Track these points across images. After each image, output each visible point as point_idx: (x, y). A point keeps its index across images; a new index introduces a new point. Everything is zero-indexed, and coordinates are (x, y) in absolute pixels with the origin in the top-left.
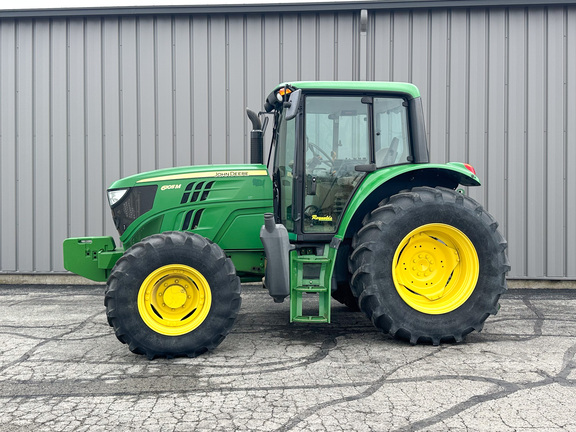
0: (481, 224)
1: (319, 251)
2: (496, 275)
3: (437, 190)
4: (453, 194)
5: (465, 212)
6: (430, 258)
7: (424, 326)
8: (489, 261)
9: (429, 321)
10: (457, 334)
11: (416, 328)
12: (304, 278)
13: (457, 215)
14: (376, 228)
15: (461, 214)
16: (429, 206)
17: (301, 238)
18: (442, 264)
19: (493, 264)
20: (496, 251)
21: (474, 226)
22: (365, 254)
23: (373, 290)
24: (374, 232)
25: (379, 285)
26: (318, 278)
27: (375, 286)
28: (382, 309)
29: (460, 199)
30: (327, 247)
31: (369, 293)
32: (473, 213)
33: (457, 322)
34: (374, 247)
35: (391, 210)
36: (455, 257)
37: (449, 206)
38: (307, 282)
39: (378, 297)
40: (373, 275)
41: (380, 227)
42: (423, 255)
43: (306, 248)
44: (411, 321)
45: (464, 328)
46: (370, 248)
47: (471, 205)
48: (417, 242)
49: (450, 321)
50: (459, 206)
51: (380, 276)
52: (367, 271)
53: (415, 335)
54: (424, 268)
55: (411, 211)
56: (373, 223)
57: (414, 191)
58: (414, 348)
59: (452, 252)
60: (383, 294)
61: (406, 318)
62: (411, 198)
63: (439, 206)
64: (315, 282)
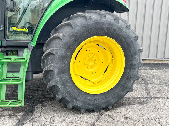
0: (129, 37)
1: (20, 53)
2: (135, 69)
3: (103, 12)
4: (113, 16)
5: (120, 29)
6: (95, 57)
7: (90, 102)
8: (131, 60)
9: (93, 98)
10: (109, 105)
11: (85, 104)
12: (8, 72)
13: (115, 31)
14: (58, 38)
15: (117, 30)
16: (97, 23)
17: (5, 44)
18: (102, 61)
19: (134, 62)
20: (135, 54)
21: (125, 38)
22: (51, 57)
23: (56, 82)
24: (57, 41)
25: (61, 78)
26: (18, 72)
27: (58, 79)
28: (62, 94)
29: (117, 19)
30: (26, 50)
31: (53, 84)
32: (124, 29)
33: (110, 98)
34: (57, 52)
35: (70, 25)
36: (110, 57)
37: (110, 24)
38: (10, 75)
39: (60, 86)
40: (56, 71)
41: (61, 38)
42: (91, 55)
43: (12, 51)
44: (82, 100)
45: (114, 101)
46: (54, 52)
47: (123, 23)
48: (88, 47)
49: (106, 98)
50: (116, 24)
51: (61, 72)
52: (51, 69)
53: (84, 108)
54: (91, 64)
55: (85, 27)
56: (56, 34)
57: (87, 12)
58: (83, 115)
59: (109, 53)
60: (64, 84)
61: (79, 98)
62: (84, 17)
63: (103, 23)
64: (16, 75)
